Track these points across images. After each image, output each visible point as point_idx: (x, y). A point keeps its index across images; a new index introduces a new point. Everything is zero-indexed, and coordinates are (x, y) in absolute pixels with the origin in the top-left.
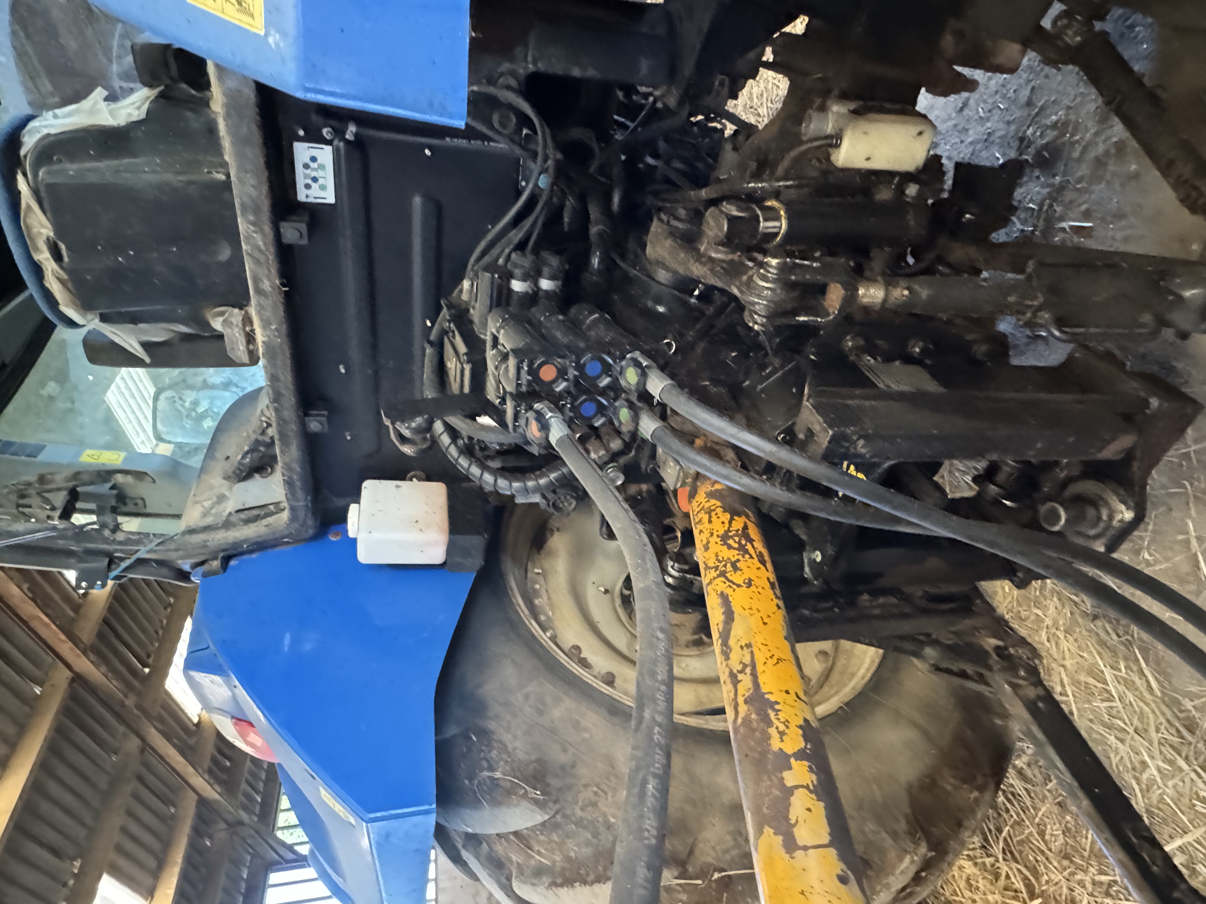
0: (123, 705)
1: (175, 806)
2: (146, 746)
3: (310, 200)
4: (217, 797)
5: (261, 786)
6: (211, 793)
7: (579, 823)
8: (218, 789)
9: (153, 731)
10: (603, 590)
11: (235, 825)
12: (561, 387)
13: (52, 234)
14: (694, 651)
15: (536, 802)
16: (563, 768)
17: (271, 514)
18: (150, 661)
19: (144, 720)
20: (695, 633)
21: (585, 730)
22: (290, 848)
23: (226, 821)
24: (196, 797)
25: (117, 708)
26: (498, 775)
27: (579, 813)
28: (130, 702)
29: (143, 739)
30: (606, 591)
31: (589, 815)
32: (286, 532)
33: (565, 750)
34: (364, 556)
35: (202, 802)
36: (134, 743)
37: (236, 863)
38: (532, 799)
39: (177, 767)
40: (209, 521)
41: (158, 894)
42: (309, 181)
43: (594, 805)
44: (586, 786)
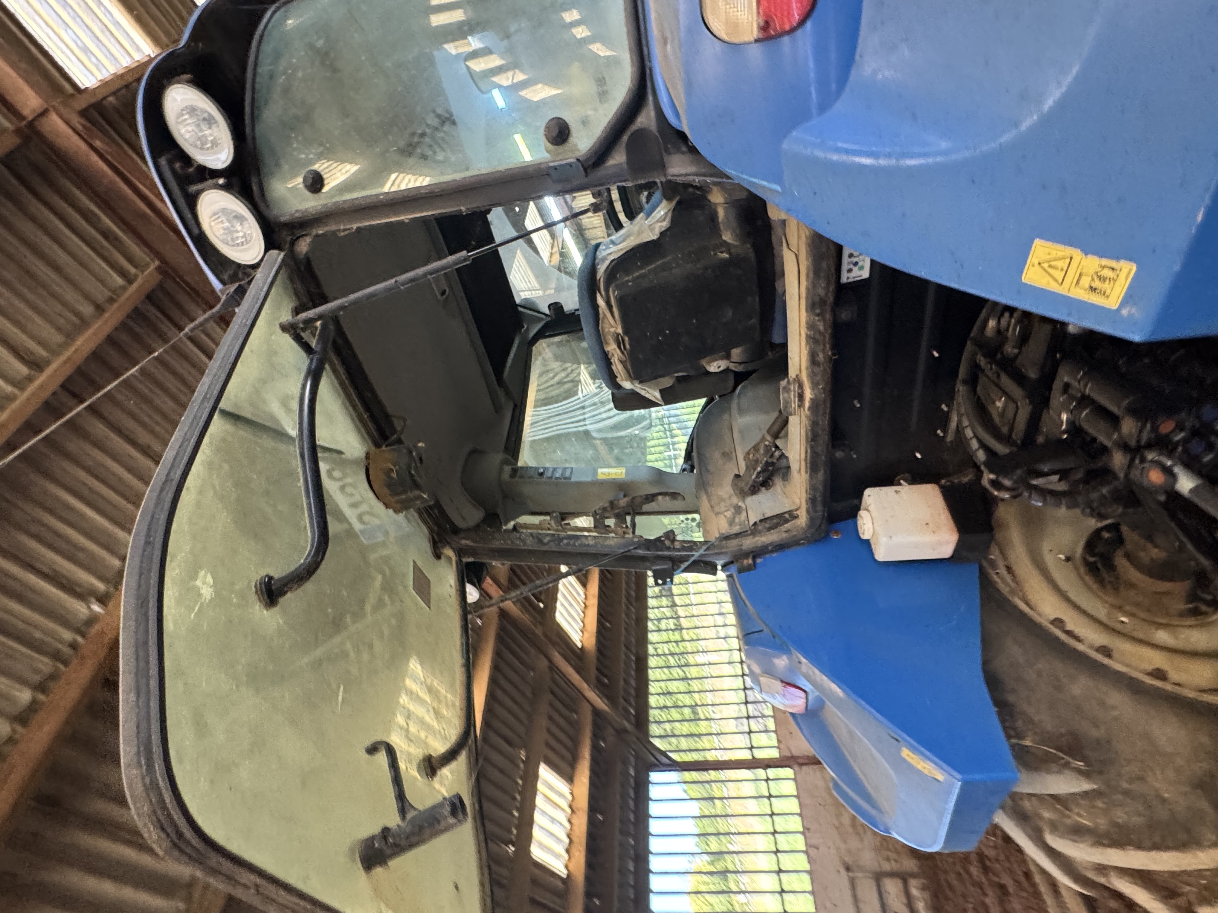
0: (534, 633)
1: (576, 713)
2: (553, 667)
3: (850, 280)
4: (606, 708)
5: (632, 701)
6: (601, 704)
7: (1126, 793)
8: (606, 701)
9: (557, 654)
10: (1062, 556)
11: (621, 732)
12: (1179, 437)
13: (620, 330)
14: (1191, 621)
15: (1079, 771)
16: (1098, 742)
17: (787, 521)
18: (543, 598)
19: (550, 646)
20: (1189, 602)
21: (1114, 708)
22: (664, 754)
23: (614, 729)
24: (590, 708)
25: (530, 636)
26: (1028, 743)
27: (1125, 785)
28: (539, 631)
29: (550, 661)
30: (1068, 559)
31: (1135, 787)
32: (803, 536)
33: (1096, 726)
34: (881, 555)
35: (597, 713)
36: (543, 663)
37: (625, 763)
38: (1075, 768)
39: (576, 683)
40: (736, 529)
41: (576, 780)
42: (851, 266)
43: (1142, 779)
44: (1129, 761)
